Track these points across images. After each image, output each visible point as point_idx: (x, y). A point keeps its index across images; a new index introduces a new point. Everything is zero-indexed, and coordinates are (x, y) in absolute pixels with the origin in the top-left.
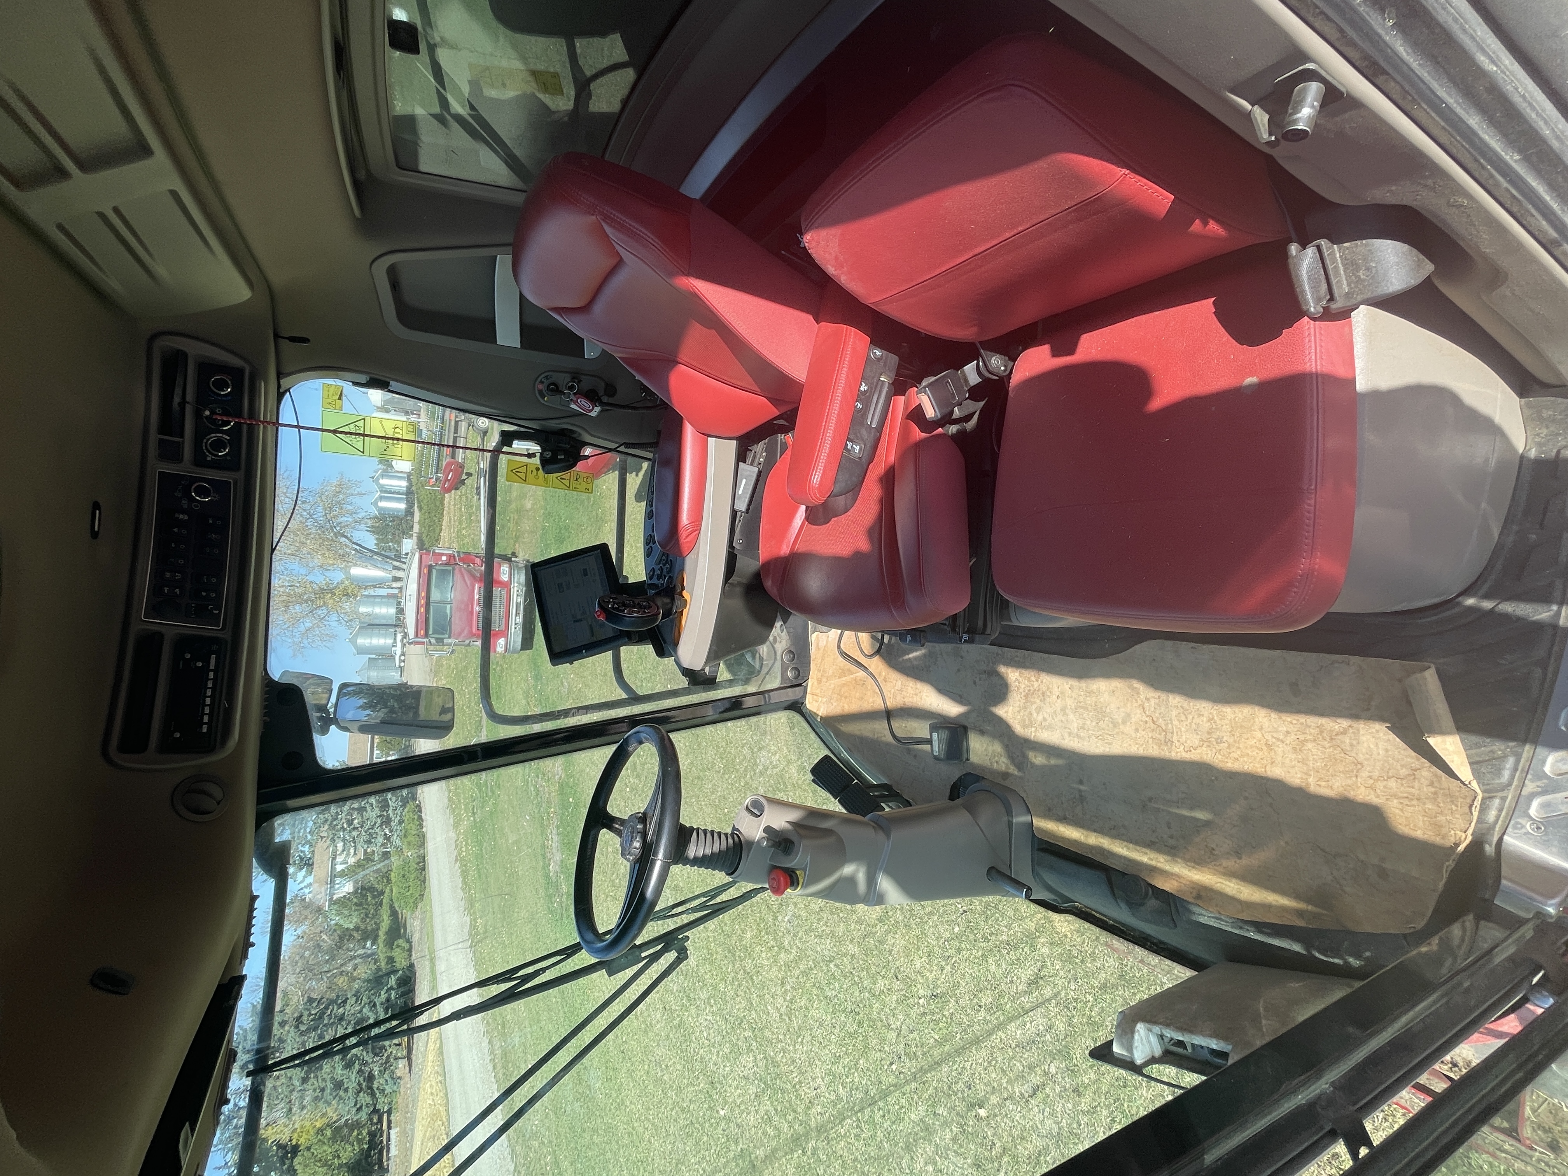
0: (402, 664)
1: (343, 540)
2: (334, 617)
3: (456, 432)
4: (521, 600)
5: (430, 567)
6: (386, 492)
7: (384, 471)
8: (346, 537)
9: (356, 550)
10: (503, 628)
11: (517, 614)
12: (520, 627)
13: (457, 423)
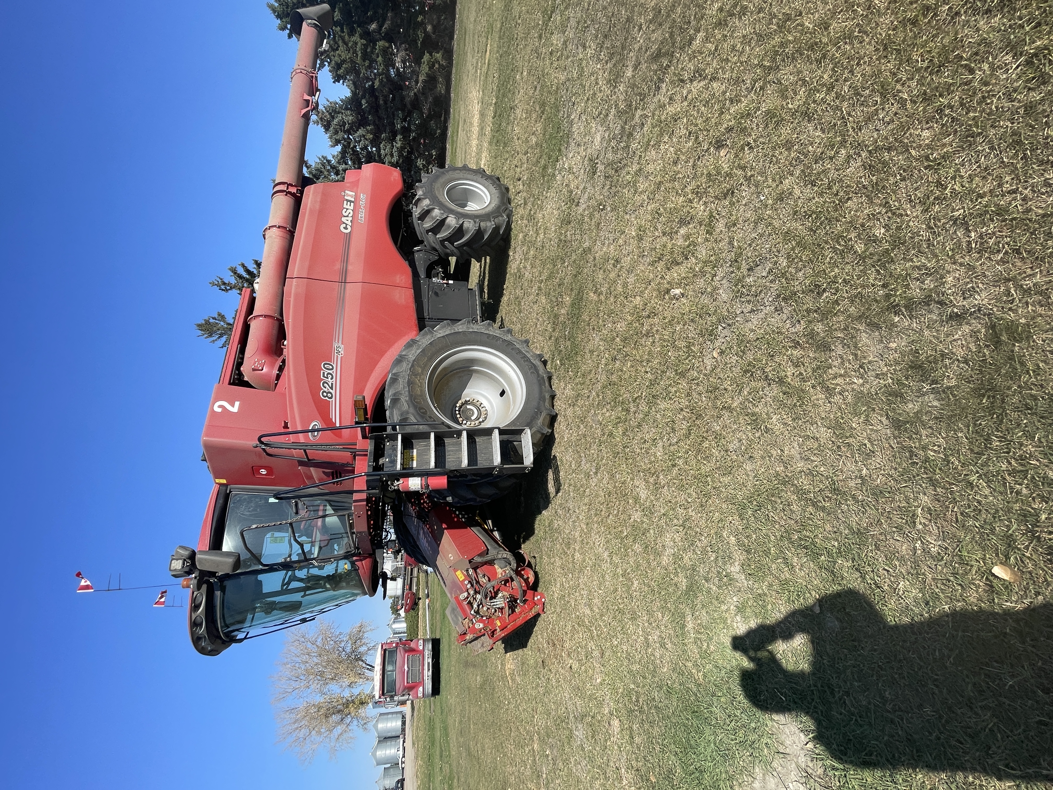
0: (403, 765)
1: (361, 663)
2: (355, 722)
3: (411, 574)
4: (430, 660)
5: (385, 650)
6: (396, 633)
7: (395, 619)
8: (362, 661)
9: (368, 669)
10: (421, 680)
11: (429, 670)
12: (430, 677)
13: (412, 569)
